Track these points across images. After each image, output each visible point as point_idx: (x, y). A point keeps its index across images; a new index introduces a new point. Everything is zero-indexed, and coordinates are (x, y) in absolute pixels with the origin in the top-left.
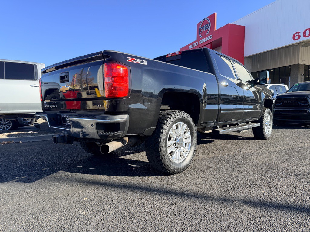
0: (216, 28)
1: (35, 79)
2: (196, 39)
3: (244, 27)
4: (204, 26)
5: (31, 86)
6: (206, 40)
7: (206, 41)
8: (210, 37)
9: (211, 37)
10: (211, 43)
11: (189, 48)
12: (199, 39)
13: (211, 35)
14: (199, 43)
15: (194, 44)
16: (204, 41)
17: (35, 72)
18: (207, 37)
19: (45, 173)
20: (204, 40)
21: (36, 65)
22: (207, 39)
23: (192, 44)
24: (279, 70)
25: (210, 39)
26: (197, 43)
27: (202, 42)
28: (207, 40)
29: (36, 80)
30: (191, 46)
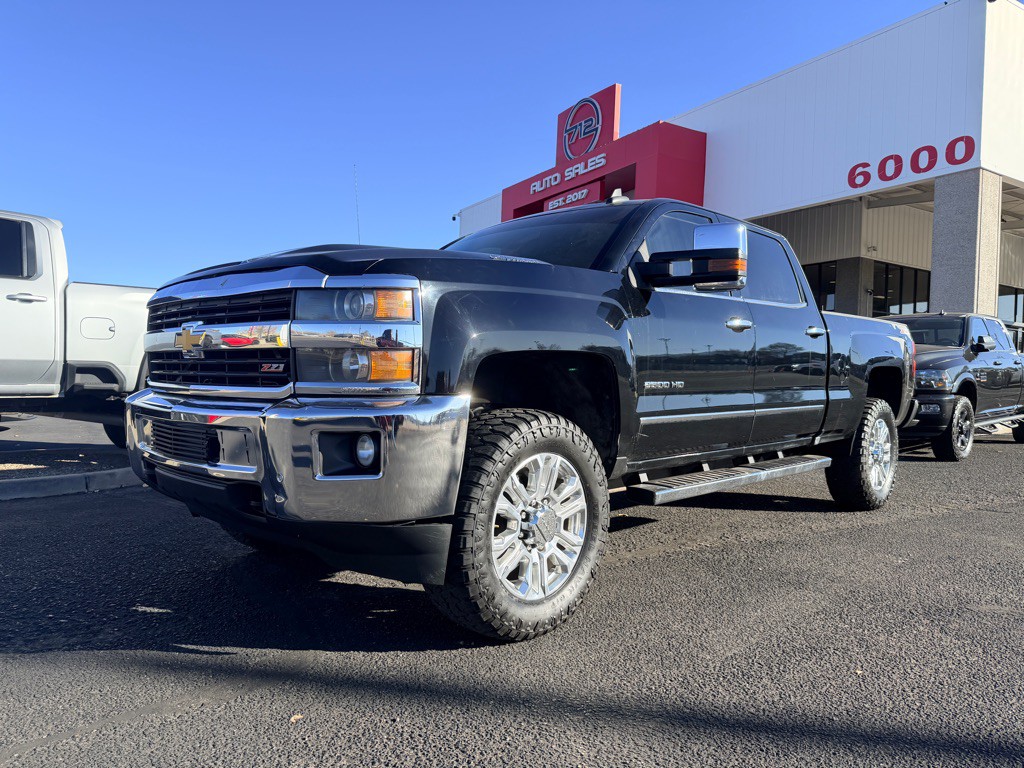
0: (618, 134)
1: (25, 274)
2: (552, 164)
3: (705, 134)
4: (580, 125)
5: (11, 298)
6: (586, 167)
7: (586, 171)
8: (598, 161)
9: (603, 161)
10: (601, 179)
11: (532, 189)
12: (562, 163)
13: (603, 155)
14: (563, 176)
15: (548, 179)
16: (581, 171)
17: (25, 247)
18: (590, 161)
19: (105, 623)
20: (581, 169)
21: (29, 226)
22: (589, 165)
23: (540, 177)
24: (820, 270)
25: (597, 166)
26: (558, 175)
27: (573, 175)
28: (590, 169)
29: (28, 277)
30: (538, 184)
